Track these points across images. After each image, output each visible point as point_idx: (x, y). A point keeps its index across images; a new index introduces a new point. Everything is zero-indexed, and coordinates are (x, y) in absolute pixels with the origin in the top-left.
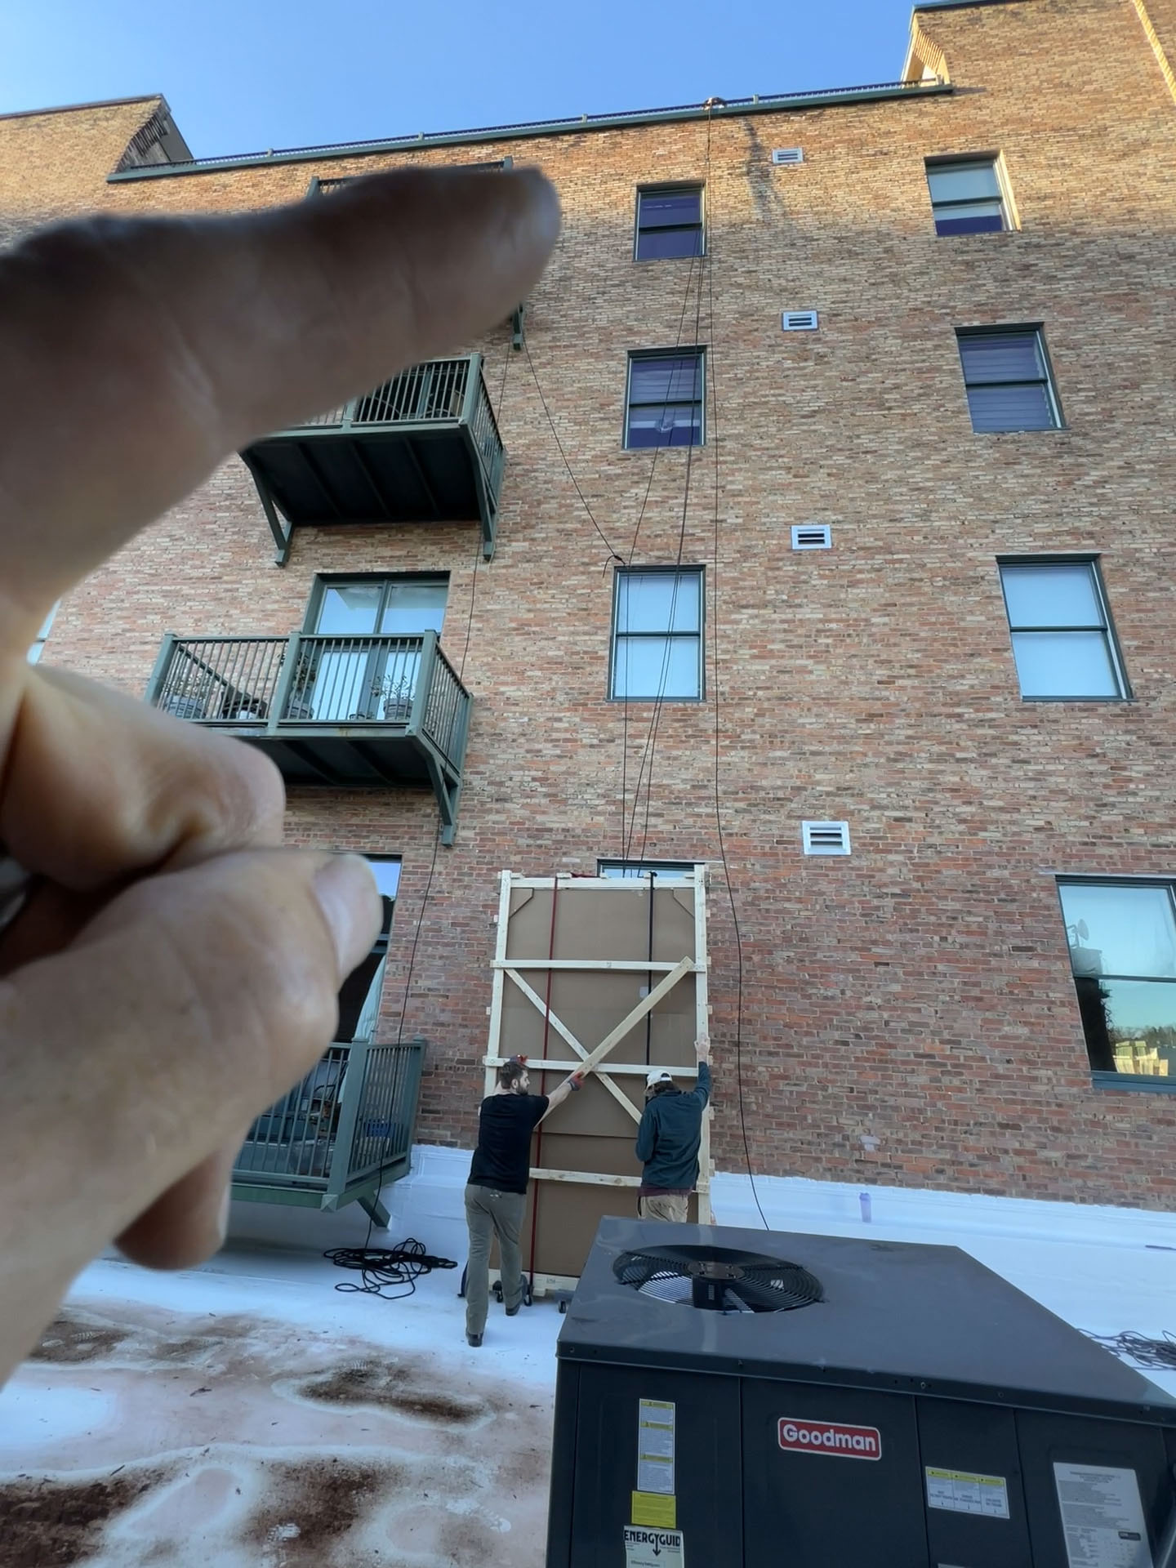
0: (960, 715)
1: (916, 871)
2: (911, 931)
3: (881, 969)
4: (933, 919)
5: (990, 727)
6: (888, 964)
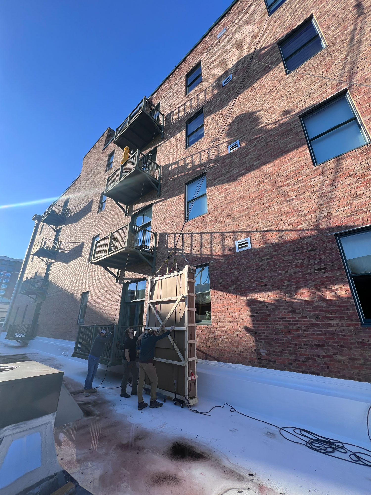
0: (288, 184)
1: (274, 248)
2: (274, 271)
3: (264, 287)
4: (282, 265)
6: (266, 285)
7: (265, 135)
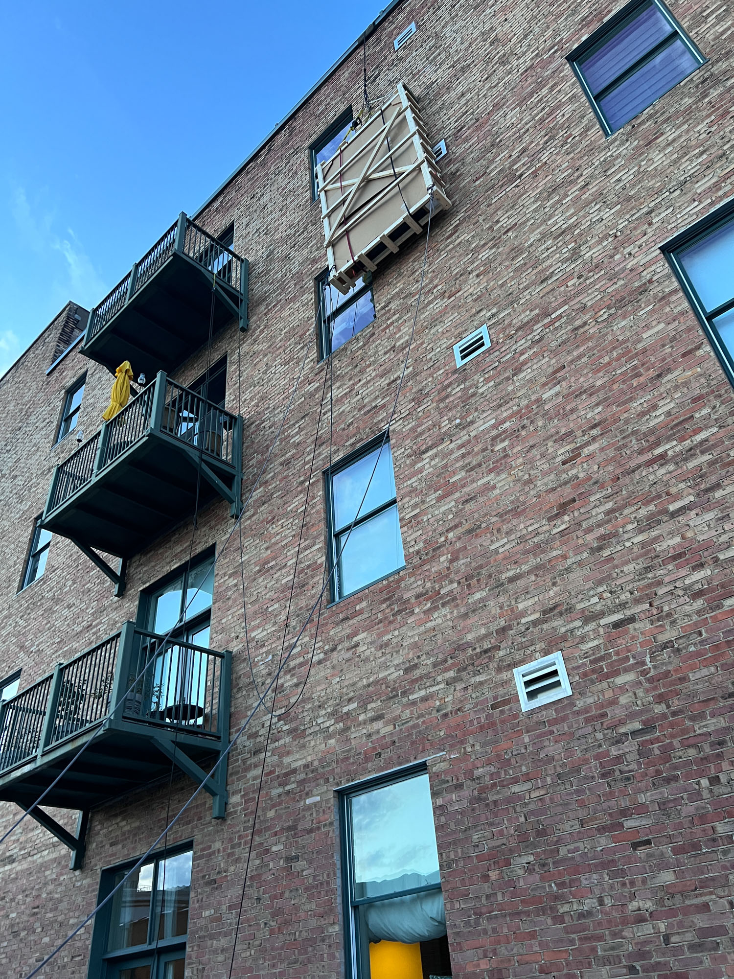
0: (663, 456)
1: (655, 688)
2: (668, 780)
3: (642, 852)
4: (692, 752)
5: (703, 453)
6: (648, 842)
7: (566, 307)
